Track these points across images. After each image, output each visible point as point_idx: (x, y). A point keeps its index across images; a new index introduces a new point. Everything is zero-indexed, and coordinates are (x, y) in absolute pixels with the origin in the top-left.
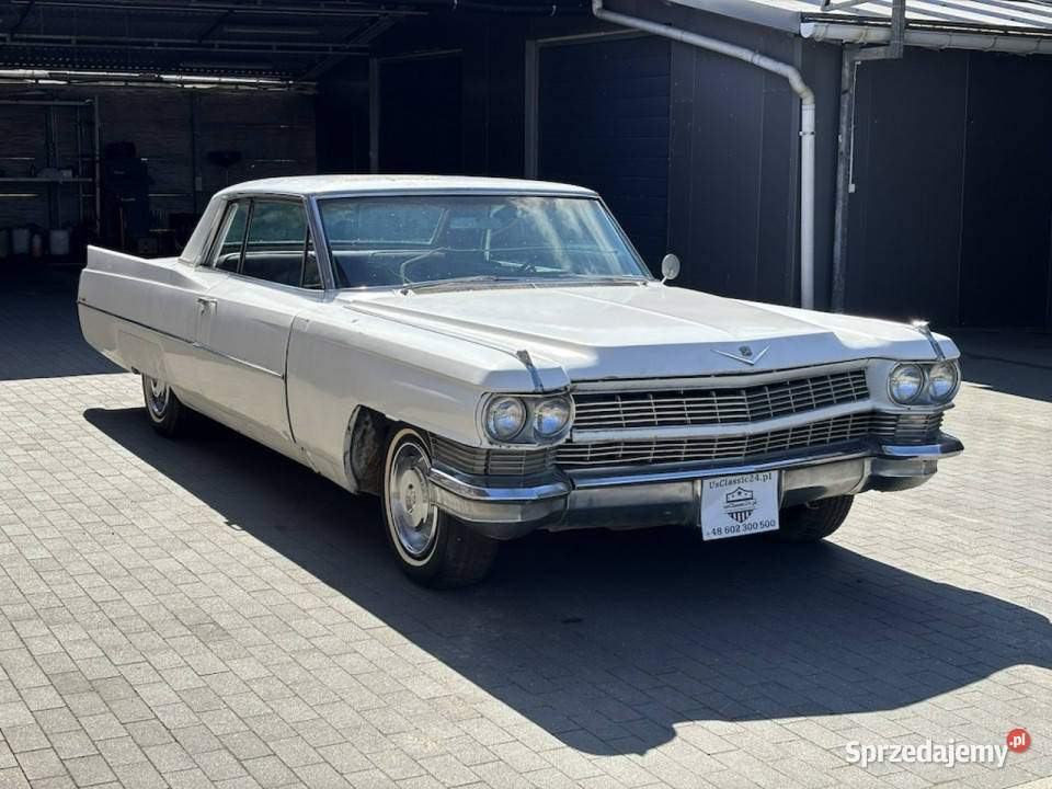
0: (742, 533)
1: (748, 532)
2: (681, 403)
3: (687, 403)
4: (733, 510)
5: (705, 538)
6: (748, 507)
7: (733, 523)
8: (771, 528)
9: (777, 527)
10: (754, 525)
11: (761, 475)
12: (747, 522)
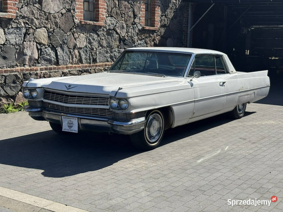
0: (69, 131)
1: (71, 131)
2: (59, 96)
3: (60, 97)
4: (69, 125)
5: (63, 130)
6: (72, 125)
7: (68, 128)
8: (76, 132)
9: (77, 132)
10: (72, 130)
11: (75, 118)
12: (71, 129)
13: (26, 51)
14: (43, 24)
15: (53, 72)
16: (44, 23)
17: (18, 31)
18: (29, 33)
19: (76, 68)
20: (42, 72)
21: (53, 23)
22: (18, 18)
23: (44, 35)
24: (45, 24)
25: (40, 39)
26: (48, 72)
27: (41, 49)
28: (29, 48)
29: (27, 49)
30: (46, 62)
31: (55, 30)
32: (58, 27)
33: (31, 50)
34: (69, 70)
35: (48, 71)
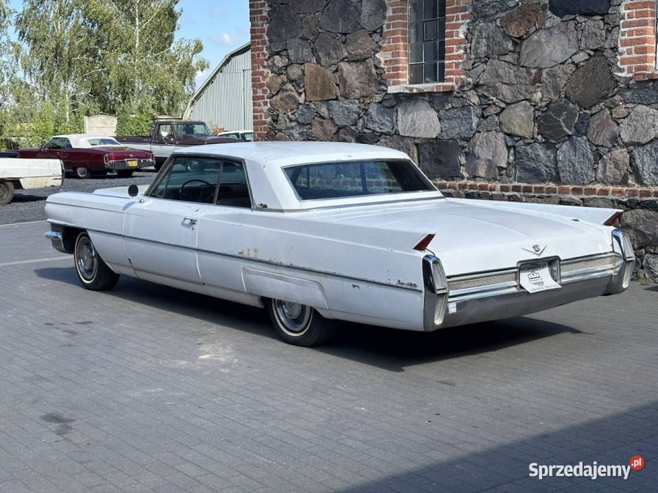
13: (479, 151)
14: (521, 94)
15: (534, 196)
16: (523, 92)
17: (466, 112)
18: (485, 115)
19: (607, 195)
20: (504, 193)
21: (550, 90)
22: (465, 89)
23: (521, 116)
24: (527, 94)
25: (512, 127)
26: (521, 195)
27: (514, 147)
28: (485, 145)
29: (482, 148)
30: (527, 174)
31: (552, 105)
32: (563, 96)
33: (491, 149)
34: (581, 197)
35: (522, 193)
